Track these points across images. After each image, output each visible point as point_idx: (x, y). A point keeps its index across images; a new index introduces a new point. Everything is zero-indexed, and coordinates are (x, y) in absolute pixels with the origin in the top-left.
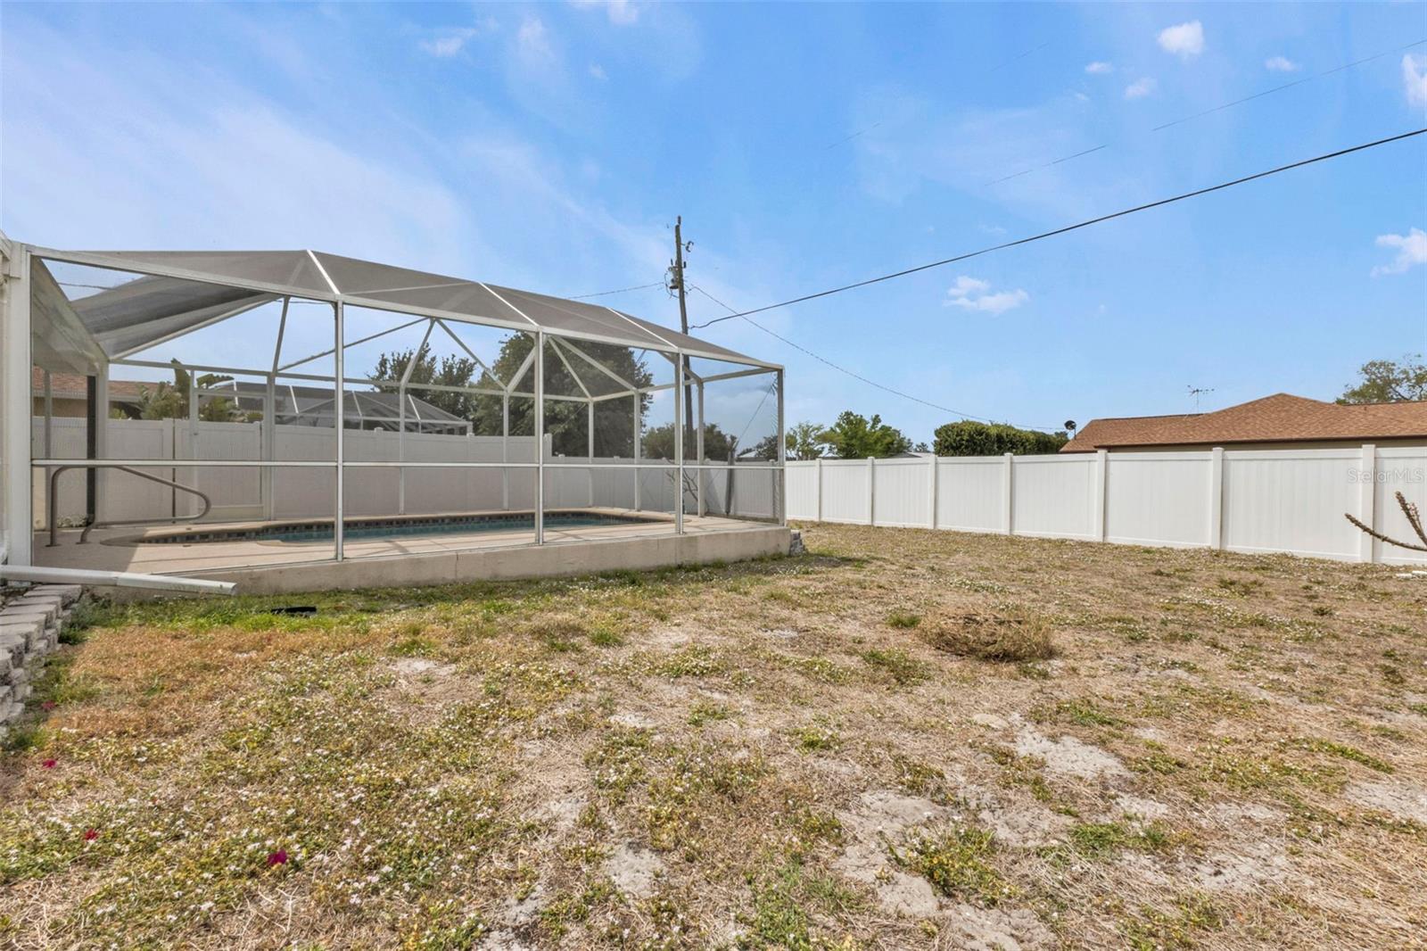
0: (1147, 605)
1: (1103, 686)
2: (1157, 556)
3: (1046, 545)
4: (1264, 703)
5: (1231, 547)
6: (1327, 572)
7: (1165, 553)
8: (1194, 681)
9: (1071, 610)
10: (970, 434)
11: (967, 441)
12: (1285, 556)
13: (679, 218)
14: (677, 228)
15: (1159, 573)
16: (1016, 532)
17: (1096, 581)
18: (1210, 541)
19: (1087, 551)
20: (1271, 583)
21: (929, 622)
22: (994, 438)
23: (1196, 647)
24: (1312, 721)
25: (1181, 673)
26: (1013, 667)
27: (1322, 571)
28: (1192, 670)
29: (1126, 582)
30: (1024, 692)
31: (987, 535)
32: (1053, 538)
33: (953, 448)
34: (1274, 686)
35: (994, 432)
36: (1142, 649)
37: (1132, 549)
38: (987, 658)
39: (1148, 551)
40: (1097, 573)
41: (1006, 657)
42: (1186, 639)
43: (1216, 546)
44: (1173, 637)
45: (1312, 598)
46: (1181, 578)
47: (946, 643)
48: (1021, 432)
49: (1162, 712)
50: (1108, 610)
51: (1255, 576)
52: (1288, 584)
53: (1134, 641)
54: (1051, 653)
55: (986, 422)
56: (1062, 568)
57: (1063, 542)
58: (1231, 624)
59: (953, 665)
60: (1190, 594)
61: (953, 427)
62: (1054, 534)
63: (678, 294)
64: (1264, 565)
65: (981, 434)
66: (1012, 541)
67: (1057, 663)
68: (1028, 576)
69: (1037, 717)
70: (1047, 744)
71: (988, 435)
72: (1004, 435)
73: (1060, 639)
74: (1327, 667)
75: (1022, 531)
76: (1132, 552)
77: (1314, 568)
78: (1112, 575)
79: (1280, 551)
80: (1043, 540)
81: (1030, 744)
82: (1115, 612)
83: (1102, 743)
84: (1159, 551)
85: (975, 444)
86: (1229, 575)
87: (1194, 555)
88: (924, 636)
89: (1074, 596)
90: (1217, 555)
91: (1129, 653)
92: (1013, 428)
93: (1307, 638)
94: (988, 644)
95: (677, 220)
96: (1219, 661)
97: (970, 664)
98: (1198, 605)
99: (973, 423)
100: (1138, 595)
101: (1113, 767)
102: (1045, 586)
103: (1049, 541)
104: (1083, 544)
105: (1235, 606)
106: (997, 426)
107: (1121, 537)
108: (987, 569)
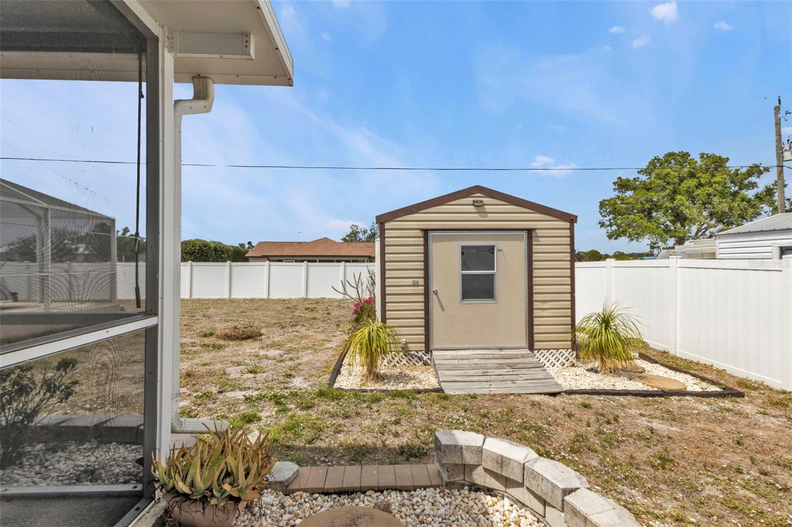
0: (285, 318)
1: (276, 339)
2: (287, 302)
3: (247, 301)
4: (312, 335)
5: (309, 297)
6: (333, 302)
7: (289, 300)
8: (298, 334)
9: (263, 323)
10: (200, 247)
11: (198, 250)
12: (323, 298)
15: (288, 308)
16: (232, 297)
17: (269, 313)
18: (303, 296)
19: (263, 302)
20: (319, 307)
21: (218, 332)
22: (213, 249)
23: (298, 327)
24: (322, 336)
25: (295, 333)
26: (251, 340)
27: (332, 301)
28: (297, 332)
29: (279, 312)
30: (257, 344)
31: (219, 299)
32: (249, 298)
33: (190, 253)
34: (315, 332)
35: (212, 245)
36: (285, 330)
37: (278, 300)
38: (243, 339)
39: (284, 300)
40: (268, 310)
41: (249, 337)
42: (296, 325)
43: (305, 297)
44: (293, 326)
45: (327, 310)
46: (295, 309)
47: (228, 337)
48: (226, 246)
49: (291, 341)
50: (274, 321)
51: (315, 306)
52: (322, 307)
53: (283, 328)
54: (261, 335)
55: (208, 240)
56: (256, 310)
57: (253, 299)
58: (307, 320)
59: (232, 343)
60: (297, 313)
61: (190, 242)
62: (249, 297)
64: (317, 302)
65: (206, 247)
66: (232, 301)
67: (263, 337)
68: (244, 314)
69: (262, 348)
70: (266, 352)
71: (210, 248)
72: (218, 247)
73: (263, 331)
74: (326, 326)
75: (235, 296)
76: (279, 301)
77: (330, 301)
78: (273, 310)
79: (322, 297)
80: (245, 300)
81: (262, 353)
82: (276, 322)
83: (279, 349)
84: (287, 300)
85: (203, 252)
86: (308, 306)
87: (298, 300)
88: (218, 337)
89: (263, 319)
90: (305, 300)
91: (282, 331)
92: (222, 244)
93: (324, 321)
94: (242, 335)
96: (304, 328)
97: (238, 342)
98: (299, 316)
99: (202, 241)
100: (282, 315)
101: (281, 352)
102: (252, 317)
103: (247, 300)
104: (261, 300)
105: (309, 315)
106: (214, 242)
107: (274, 296)
108: (227, 313)
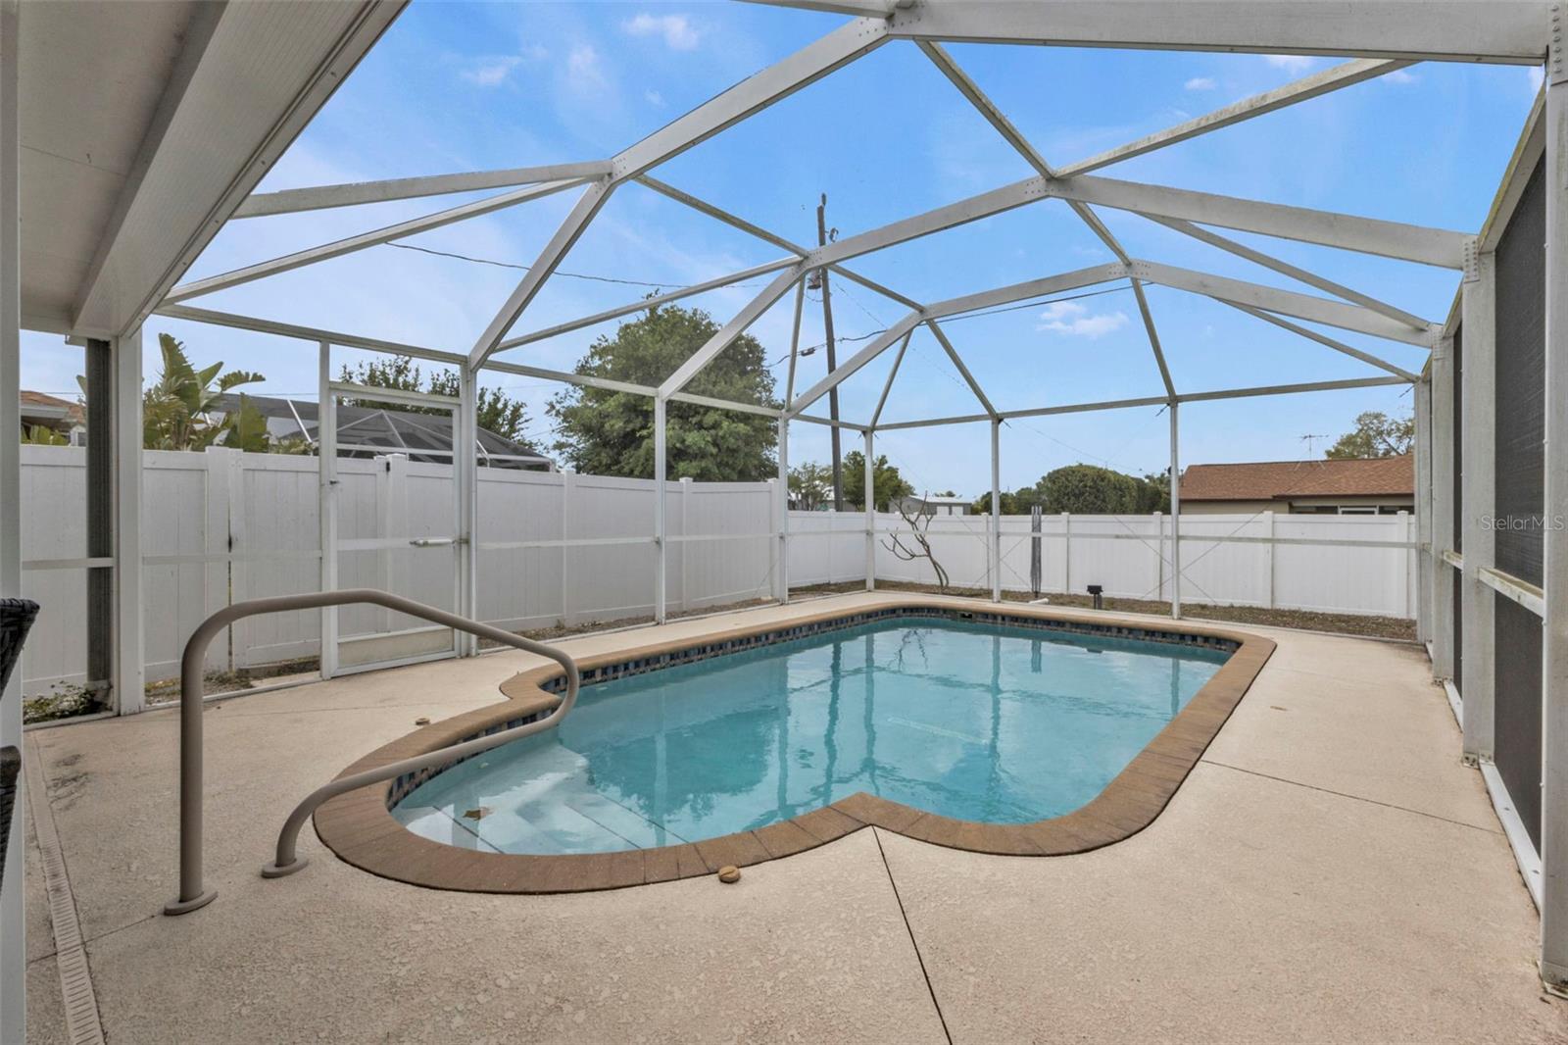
13: (824, 197)
14: (821, 211)
63: (821, 297)
95: (821, 199)
